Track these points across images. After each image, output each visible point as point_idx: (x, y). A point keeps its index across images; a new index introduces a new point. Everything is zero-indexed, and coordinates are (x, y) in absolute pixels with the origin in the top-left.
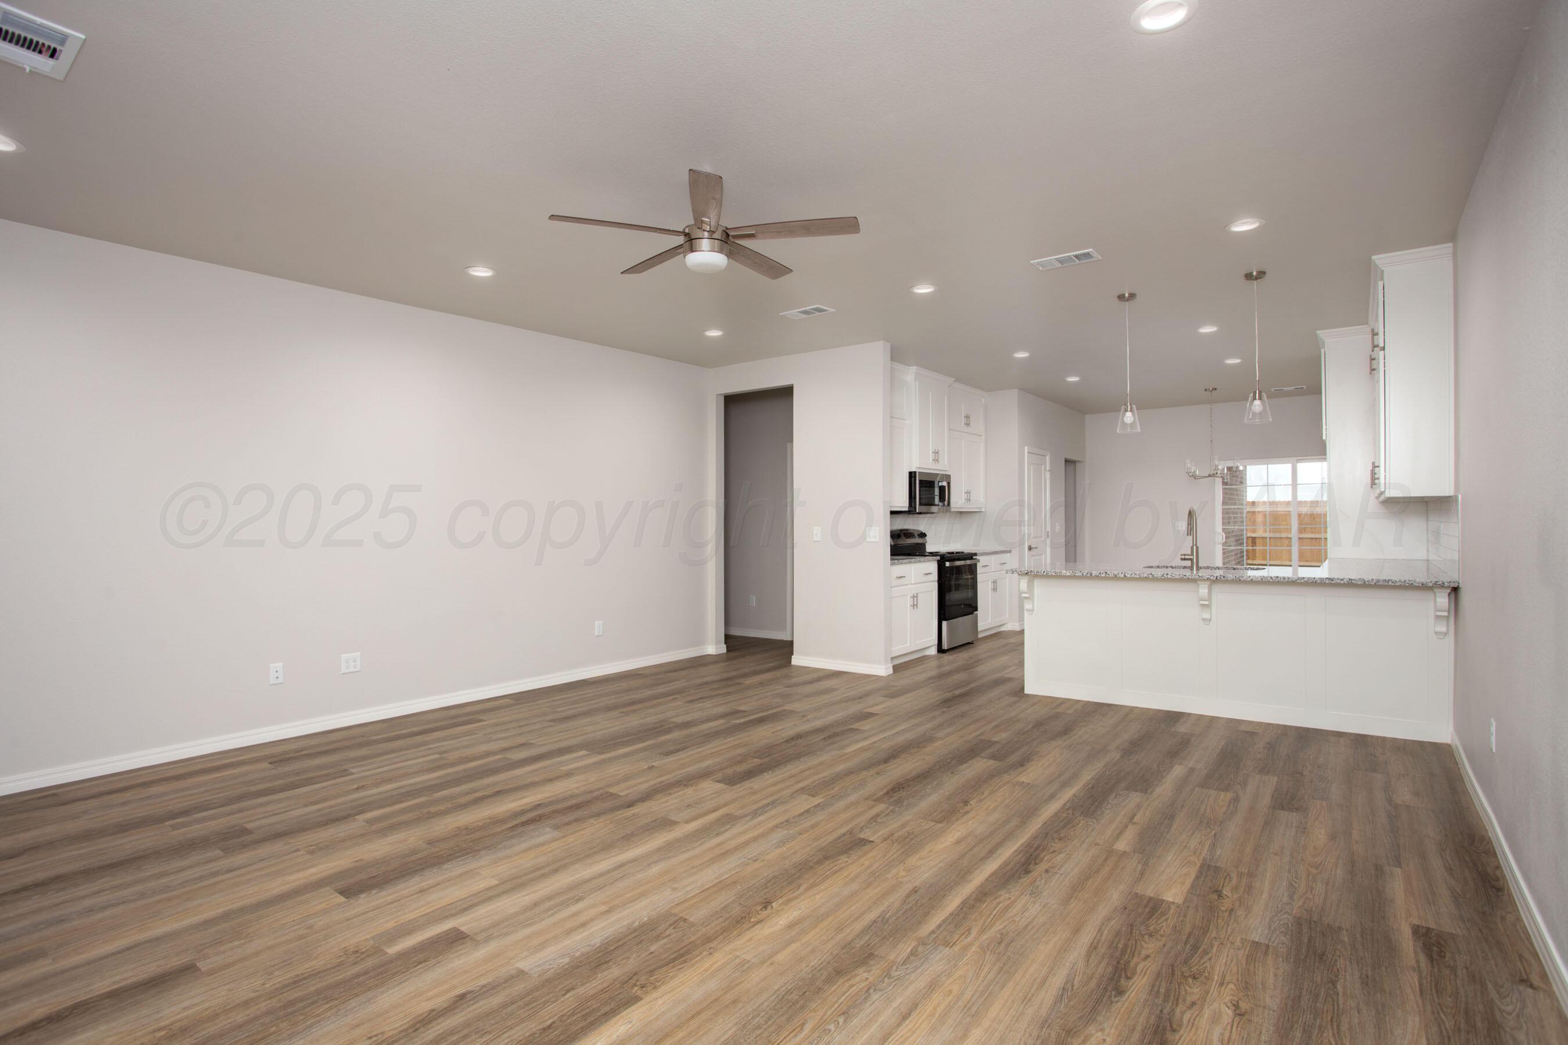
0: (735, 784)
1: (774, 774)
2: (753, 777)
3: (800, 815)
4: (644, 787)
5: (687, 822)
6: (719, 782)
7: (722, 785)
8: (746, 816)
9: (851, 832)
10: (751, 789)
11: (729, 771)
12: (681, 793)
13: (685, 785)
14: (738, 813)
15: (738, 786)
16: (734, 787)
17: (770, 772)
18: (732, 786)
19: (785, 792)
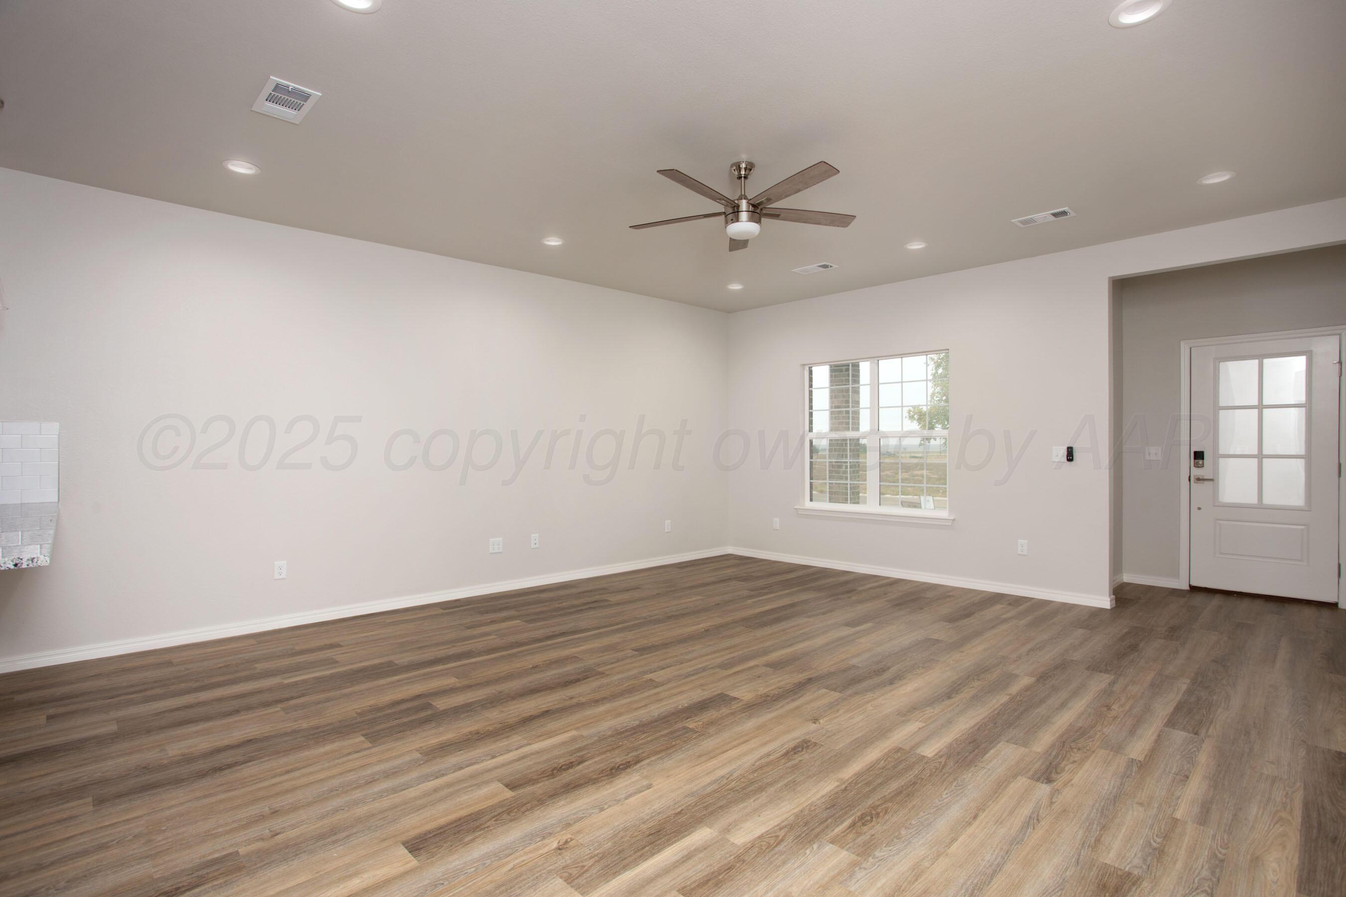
0: (719, 694)
1: (675, 705)
2: (700, 702)
3: (671, 666)
4: (808, 697)
5: (757, 666)
6: (735, 699)
7: (731, 695)
8: (712, 668)
9: (641, 655)
10: (704, 689)
11: (724, 711)
12: (770, 689)
13: (768, 696)
14: (717, 670)
15: (716, 693)
16: (720, 692)
17: (680, 707)
18: (722, 693)
19: (674, 685)
